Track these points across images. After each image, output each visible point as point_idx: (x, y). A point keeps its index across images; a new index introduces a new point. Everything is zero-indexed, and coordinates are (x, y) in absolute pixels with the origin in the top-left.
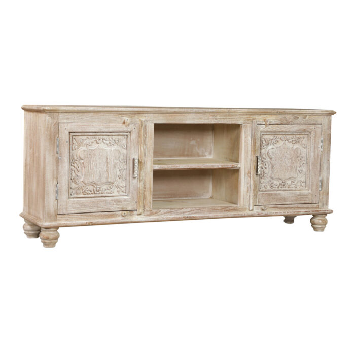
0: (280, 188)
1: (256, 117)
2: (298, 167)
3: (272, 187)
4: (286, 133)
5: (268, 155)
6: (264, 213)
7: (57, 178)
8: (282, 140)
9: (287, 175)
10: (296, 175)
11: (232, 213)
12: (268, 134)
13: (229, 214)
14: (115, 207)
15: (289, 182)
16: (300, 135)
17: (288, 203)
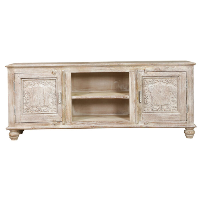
0: (159, 111)
1: (138, 67)
2: (170, 98)
3: (153, 110)
4: (161, 77)
5: (149, 91)
6: (145, 126)
7: (15, 103)
8: (158, 81)
9: (163, 103)
10: (169, 103)
11: (123, 125)
12: (148, 78)
13: (121, 125)
14: (49, 120)
15: (165, 107)
16: (172, 78)
17: (164, 120)
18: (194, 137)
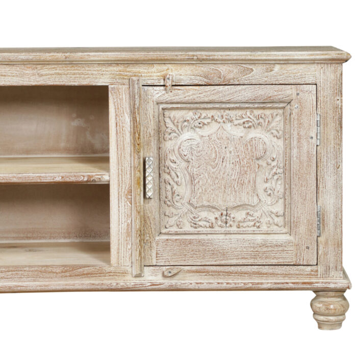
0: (217, 229)
1: (142, 69)
2: (259, 180)
3: (195, 225)
4: (224, 106)
5: (181, 155)
6: (167, 282)
8: (216, 121)
9: (231, 201)
10: (256, 200)
11: (87, 282)
12: (177, 108)
13: (77, 282)
15: (240, 215)
16: (264, 108)
17: (234, 262)
18: (344, 323)
